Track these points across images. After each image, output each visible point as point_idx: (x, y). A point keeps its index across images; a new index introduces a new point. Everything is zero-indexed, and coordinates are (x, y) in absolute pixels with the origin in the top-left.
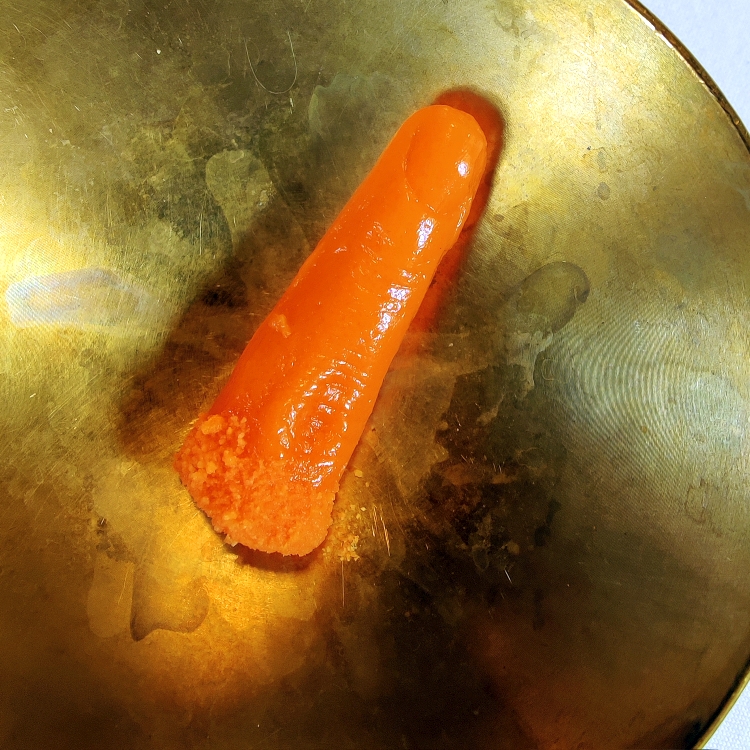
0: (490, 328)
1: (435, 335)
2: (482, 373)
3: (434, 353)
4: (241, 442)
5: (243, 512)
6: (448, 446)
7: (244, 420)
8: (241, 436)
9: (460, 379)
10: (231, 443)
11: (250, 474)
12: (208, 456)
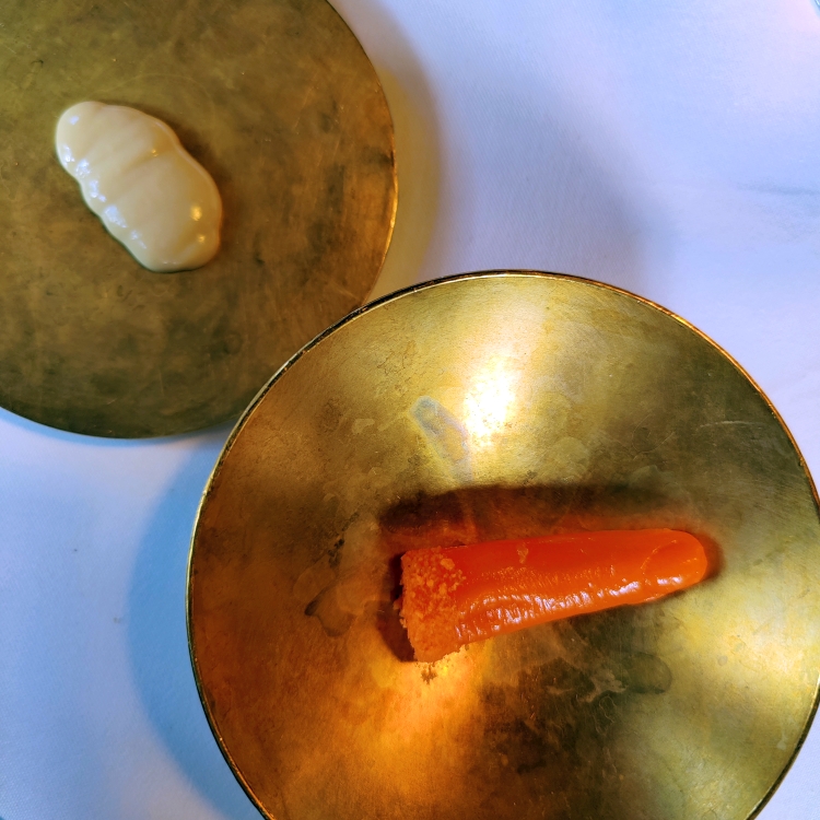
0: (599, 654)
1: (571, 627)
2: (574, 670)
3: (561, 635)
4: (455, 587)
5: (427, 618)
6: (522, 682)
7: (464, 578)
8: (457, 583)
9: (560, 660)
10: (450, 583)
11: (445, 606)
12: (433, 576)
